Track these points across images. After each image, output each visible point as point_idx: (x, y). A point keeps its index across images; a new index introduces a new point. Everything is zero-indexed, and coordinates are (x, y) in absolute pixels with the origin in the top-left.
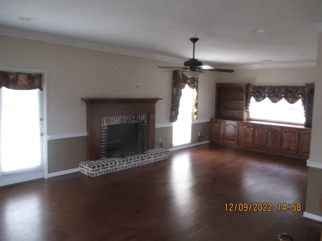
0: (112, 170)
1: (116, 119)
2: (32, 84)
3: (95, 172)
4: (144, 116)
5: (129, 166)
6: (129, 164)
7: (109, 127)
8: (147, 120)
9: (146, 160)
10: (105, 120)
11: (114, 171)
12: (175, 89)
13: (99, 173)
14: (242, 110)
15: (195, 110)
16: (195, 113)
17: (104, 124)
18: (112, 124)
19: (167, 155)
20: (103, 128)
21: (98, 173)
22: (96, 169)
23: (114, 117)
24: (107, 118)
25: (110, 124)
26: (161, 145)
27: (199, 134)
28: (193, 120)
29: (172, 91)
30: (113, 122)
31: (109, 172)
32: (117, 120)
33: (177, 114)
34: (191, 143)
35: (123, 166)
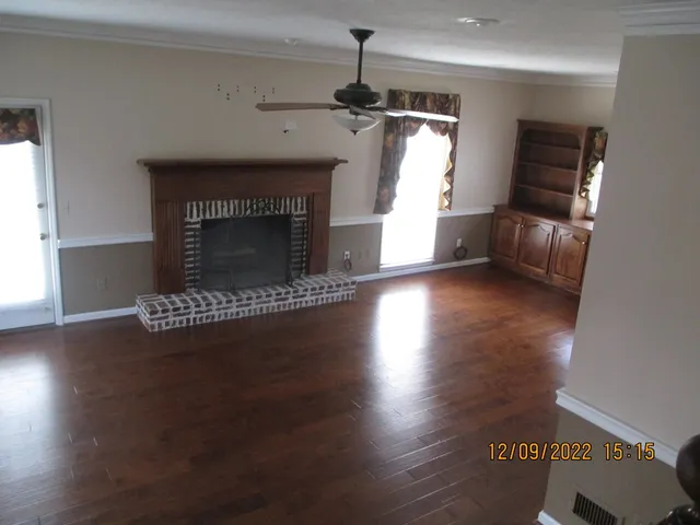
0: (201, 319)
1: (222, 206)
2: (13, 131)
3: (156, 323)
4: (299, 201)
5: (244, 312)
6: (246, 309)
7: (205, 223)
8: (307, 210)
9: (291, 300)
10: (195, 208)
11: (204, 321)
12: (390, 137)
13: (167, 324)
14: (571, 192)
15: (447, 187)
16: (445, 194)
17: (191, 217)
18: (213, 217)
19: (350, 292)
20: (189, 226)
21: (163, 325)
22: (160, 315)
23: (219, 203)
24: (201, 204)
25: (208, 217)
26: (347, 266)
27: (459, 241)
28: (440, 209)
29: (385, 139)
30: (217, 213)
31: (192, 323)
32: (225, 209)
33: (392, 195)
34: (434, 263)
35: (229, 311)
